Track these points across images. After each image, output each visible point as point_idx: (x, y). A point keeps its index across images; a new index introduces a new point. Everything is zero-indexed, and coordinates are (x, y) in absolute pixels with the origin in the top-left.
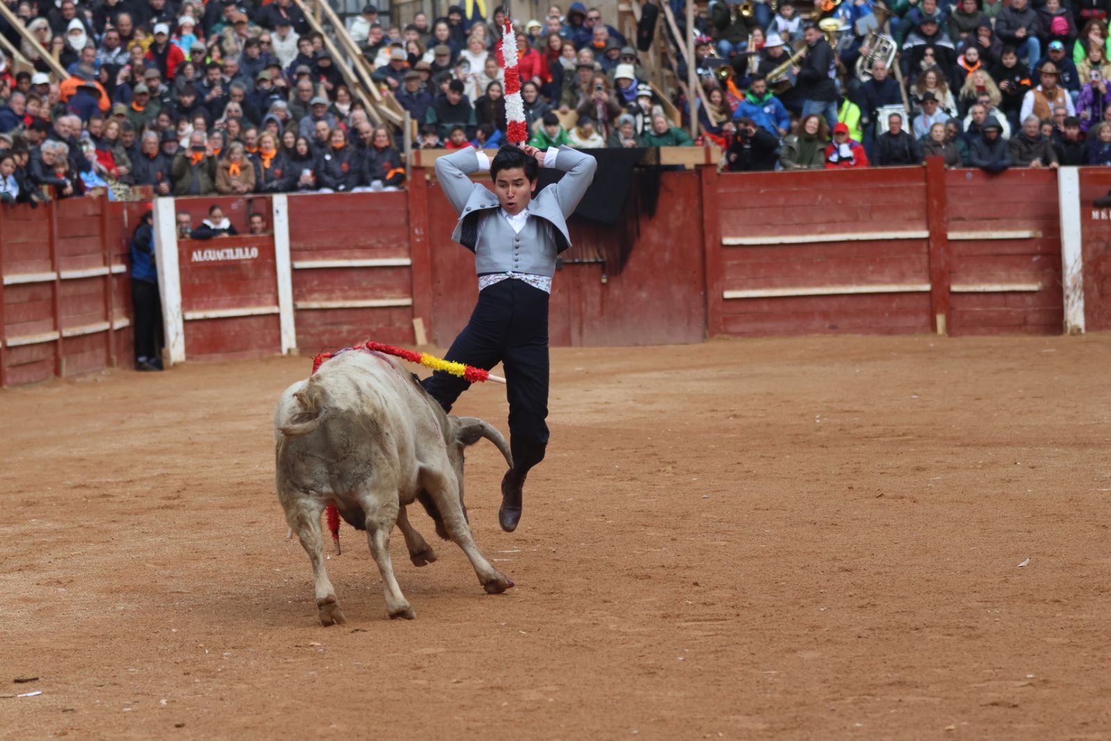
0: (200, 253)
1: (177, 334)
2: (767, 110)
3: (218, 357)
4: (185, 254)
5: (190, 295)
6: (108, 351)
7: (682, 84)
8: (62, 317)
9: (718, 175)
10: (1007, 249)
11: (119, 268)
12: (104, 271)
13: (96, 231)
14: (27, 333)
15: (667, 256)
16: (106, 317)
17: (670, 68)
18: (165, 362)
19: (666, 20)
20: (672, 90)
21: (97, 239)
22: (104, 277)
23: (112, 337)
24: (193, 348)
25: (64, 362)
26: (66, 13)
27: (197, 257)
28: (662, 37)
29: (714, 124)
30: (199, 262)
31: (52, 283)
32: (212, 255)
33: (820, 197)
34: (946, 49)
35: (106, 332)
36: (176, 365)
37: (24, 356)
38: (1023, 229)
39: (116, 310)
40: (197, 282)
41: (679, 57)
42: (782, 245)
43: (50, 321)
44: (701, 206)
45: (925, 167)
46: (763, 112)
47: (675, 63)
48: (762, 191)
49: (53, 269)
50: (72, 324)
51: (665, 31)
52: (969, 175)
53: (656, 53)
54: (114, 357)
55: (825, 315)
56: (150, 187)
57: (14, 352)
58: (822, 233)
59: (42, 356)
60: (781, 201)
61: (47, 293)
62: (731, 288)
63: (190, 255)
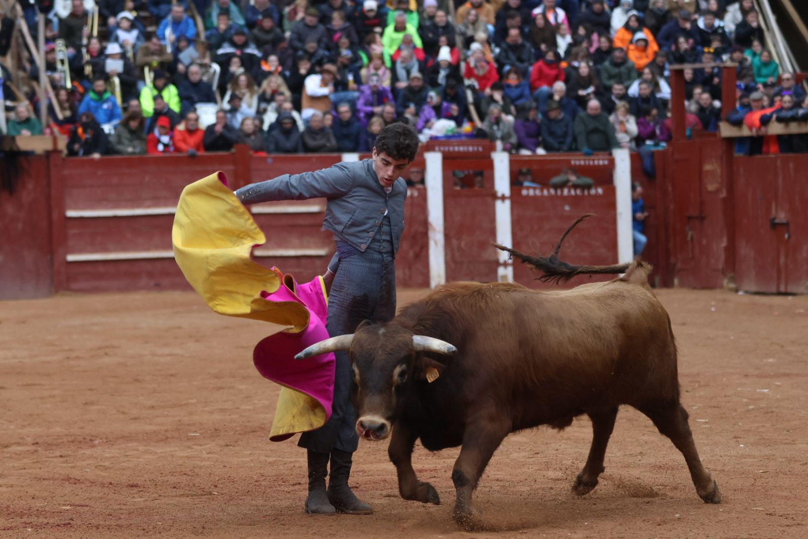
2: (105, 106)
7: (34, 84)
9: (64, 160)
10: (301, 221)
15: (20, 226)
17: (24, 69)
19: (21, 31)
20: (25, 89)
28: (18, 45)
29: (60, 116)
33: (147, 178)
34: (252, 56)
38: (314, 204)
41: (32, 61)
42: (115, 218)
44: (49, 185)
45: (233, 154)
46: (101, 108)
47: (28, 66)
48: (100, 173)
51: (20, 40)
52: (270, 160)
53: (12, 58)
55: (150, 275)
58: (149, 207)
60: (115, 180)
62: (73, 252)
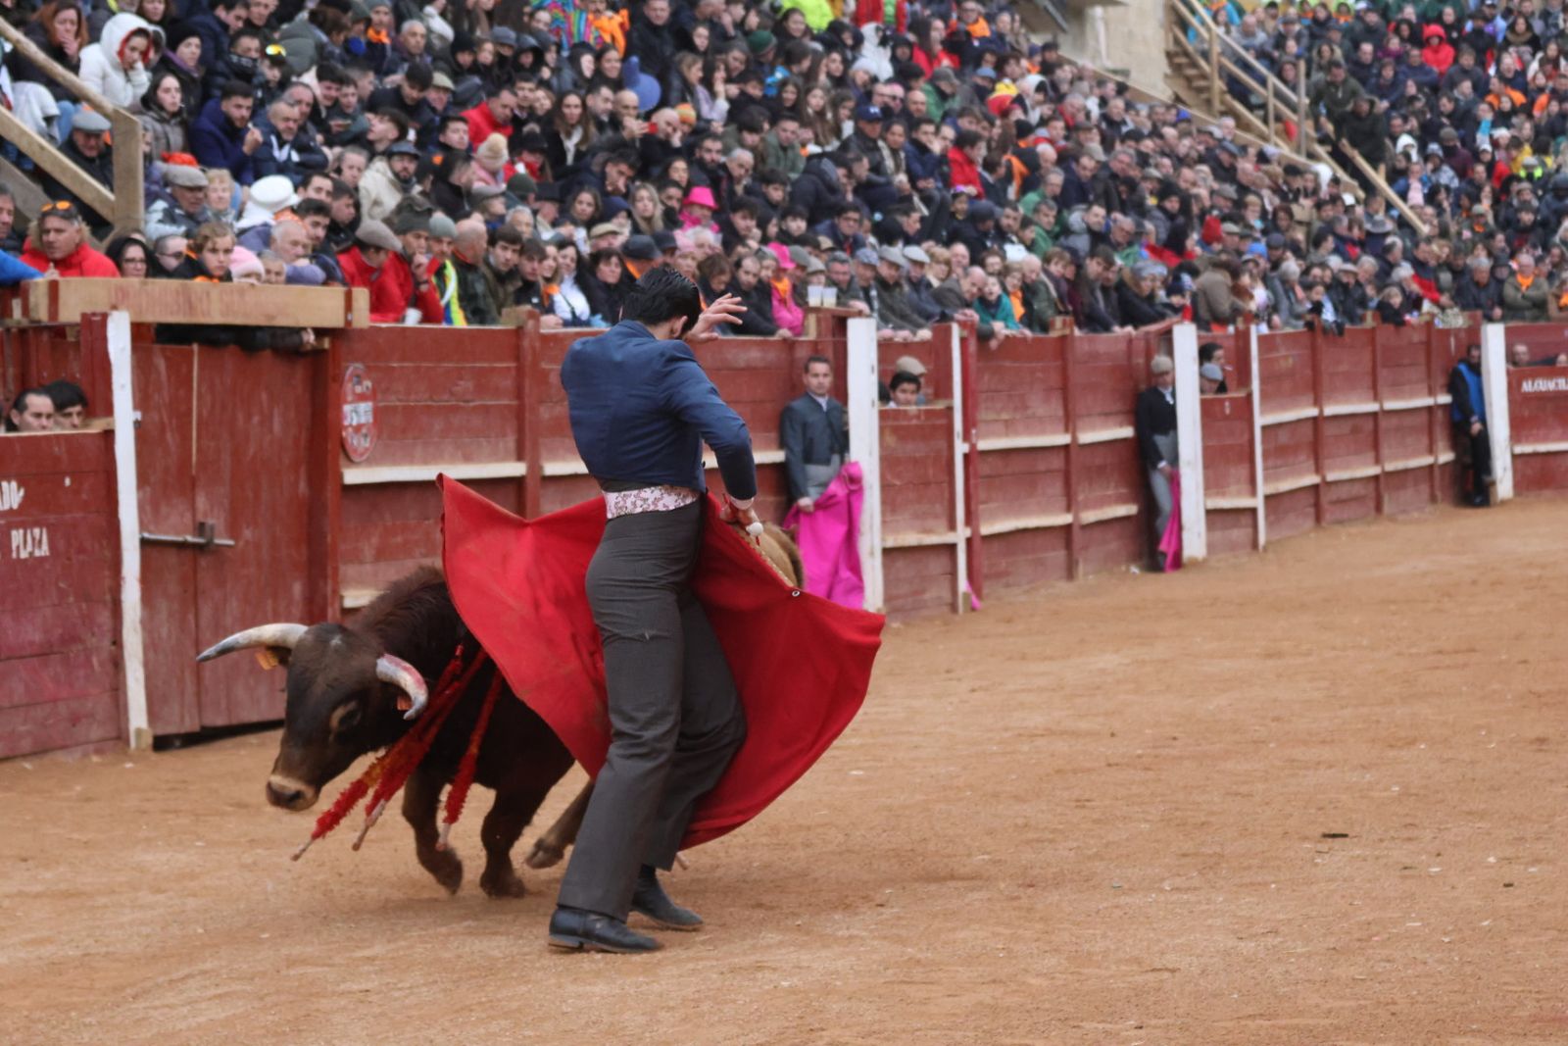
0: (1530, 382)
1: (1505, 469)
3: (1548, 493)
4: (1514, 384)
5: (1519, 426)
6: (1432, 487)
8: (1385, 451)
11: (1445, 399)
12: (1428, 401)
13: (1422, 358)
14: (1347, 467)
16: (1431, 450)
18: (1492, 499)
21: (1423, 368)
22: (1429, 409)
23: (1437, 472)
24: (1522, 484)
25: (1386, 499)
26: (1394, 130)
27: (1527, 387)
30: (1529, 393)
31: (1374, 415)
32: (1544, 385)
35: (1431, 467)
36: (1504, 503)
37: (1343, 492)
39: (1442, 443)
40: (1526, 413)
43: (1371, 455)
49: (1376, 398)
50: (1396, 458)
54: (1439, 494)
56: (1479, 313)
57: (1333, 488)
59: (1363, 492)
61: (1369, 425)
63: (1520, 385)
